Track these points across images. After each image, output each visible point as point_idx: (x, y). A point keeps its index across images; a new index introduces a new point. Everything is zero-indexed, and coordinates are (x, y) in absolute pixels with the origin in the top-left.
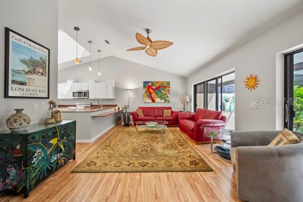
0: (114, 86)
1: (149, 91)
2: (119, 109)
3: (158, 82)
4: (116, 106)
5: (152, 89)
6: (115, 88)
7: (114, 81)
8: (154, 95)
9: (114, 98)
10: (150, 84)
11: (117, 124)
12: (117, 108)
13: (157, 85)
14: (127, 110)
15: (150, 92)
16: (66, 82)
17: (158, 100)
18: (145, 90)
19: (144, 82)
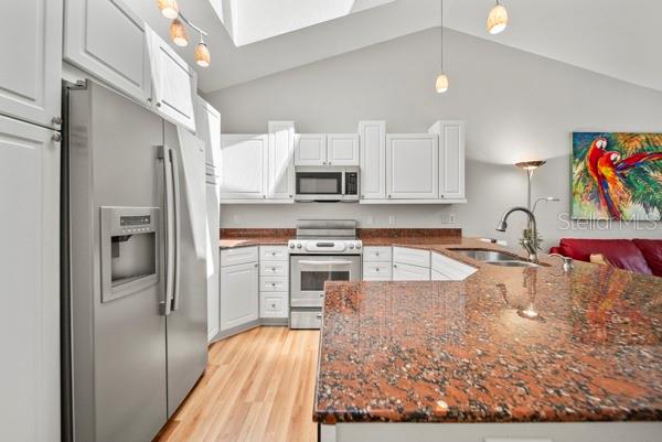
1: (595, 170)
3: (632, 136)
5: (610, 163)
8: (616, 189)
10: (601, 143)
13: (632, 148)
15: (602, 178)
16: (266, 132)
17: (633, 210)
18: (581, 167)
19: (575, 134)
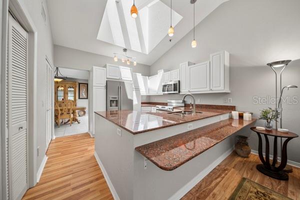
0: (227, 64)
2: (241, 116)
4: (233, 108)
6: (230, 68)
7: (227, 55)
9: (227, 90)
11: (235, 154)
12: (235, 114)
14: (273, 123)
